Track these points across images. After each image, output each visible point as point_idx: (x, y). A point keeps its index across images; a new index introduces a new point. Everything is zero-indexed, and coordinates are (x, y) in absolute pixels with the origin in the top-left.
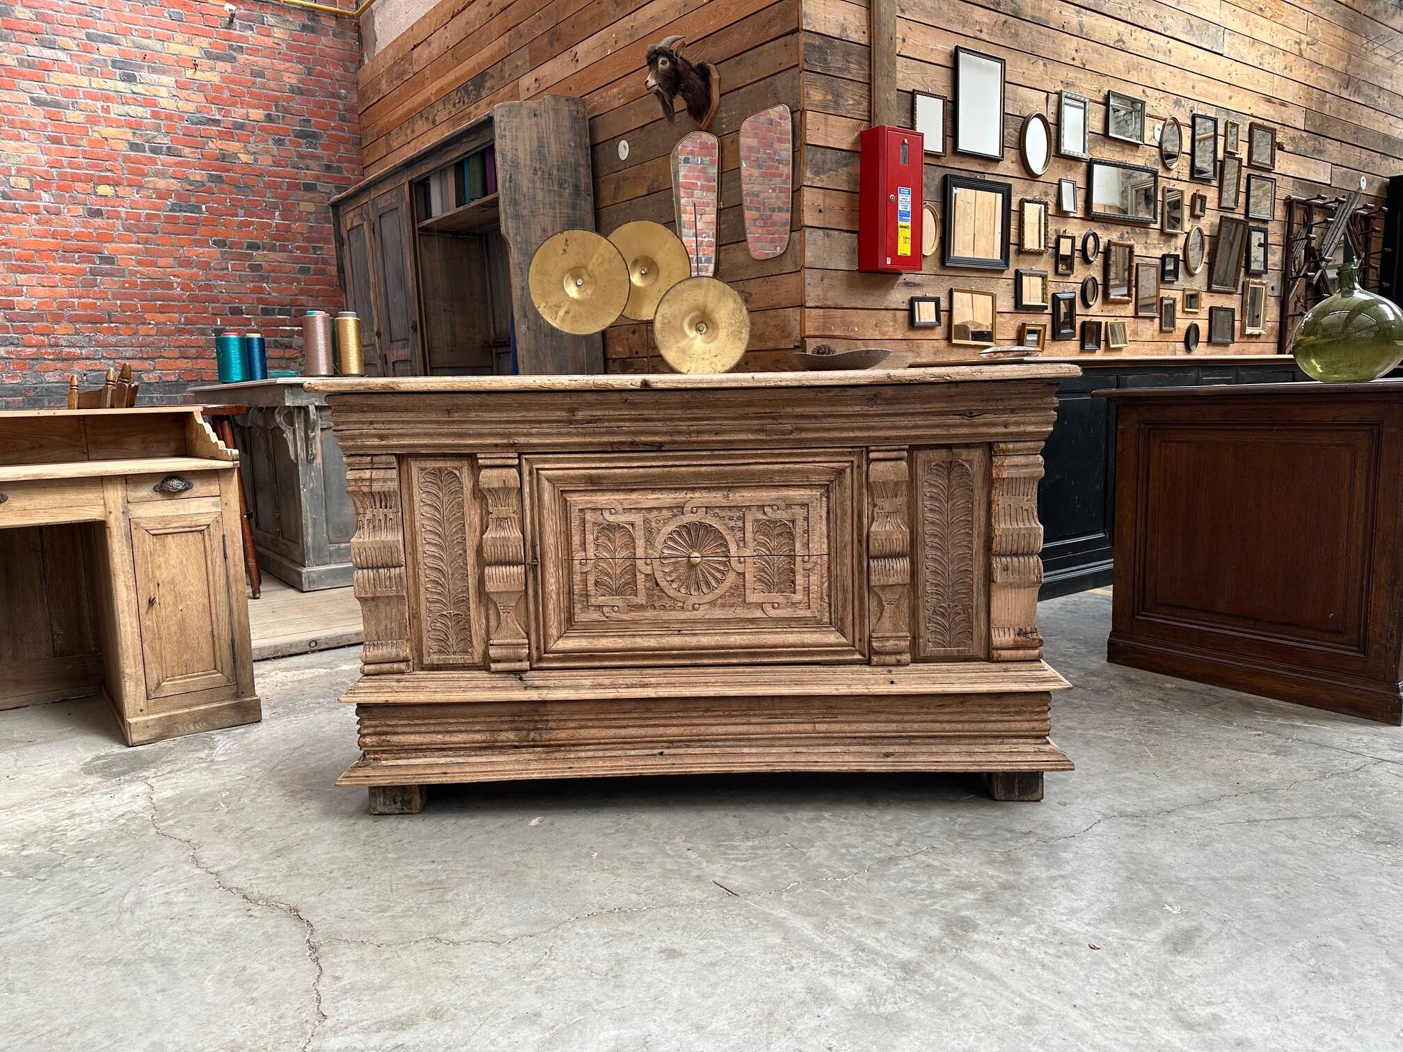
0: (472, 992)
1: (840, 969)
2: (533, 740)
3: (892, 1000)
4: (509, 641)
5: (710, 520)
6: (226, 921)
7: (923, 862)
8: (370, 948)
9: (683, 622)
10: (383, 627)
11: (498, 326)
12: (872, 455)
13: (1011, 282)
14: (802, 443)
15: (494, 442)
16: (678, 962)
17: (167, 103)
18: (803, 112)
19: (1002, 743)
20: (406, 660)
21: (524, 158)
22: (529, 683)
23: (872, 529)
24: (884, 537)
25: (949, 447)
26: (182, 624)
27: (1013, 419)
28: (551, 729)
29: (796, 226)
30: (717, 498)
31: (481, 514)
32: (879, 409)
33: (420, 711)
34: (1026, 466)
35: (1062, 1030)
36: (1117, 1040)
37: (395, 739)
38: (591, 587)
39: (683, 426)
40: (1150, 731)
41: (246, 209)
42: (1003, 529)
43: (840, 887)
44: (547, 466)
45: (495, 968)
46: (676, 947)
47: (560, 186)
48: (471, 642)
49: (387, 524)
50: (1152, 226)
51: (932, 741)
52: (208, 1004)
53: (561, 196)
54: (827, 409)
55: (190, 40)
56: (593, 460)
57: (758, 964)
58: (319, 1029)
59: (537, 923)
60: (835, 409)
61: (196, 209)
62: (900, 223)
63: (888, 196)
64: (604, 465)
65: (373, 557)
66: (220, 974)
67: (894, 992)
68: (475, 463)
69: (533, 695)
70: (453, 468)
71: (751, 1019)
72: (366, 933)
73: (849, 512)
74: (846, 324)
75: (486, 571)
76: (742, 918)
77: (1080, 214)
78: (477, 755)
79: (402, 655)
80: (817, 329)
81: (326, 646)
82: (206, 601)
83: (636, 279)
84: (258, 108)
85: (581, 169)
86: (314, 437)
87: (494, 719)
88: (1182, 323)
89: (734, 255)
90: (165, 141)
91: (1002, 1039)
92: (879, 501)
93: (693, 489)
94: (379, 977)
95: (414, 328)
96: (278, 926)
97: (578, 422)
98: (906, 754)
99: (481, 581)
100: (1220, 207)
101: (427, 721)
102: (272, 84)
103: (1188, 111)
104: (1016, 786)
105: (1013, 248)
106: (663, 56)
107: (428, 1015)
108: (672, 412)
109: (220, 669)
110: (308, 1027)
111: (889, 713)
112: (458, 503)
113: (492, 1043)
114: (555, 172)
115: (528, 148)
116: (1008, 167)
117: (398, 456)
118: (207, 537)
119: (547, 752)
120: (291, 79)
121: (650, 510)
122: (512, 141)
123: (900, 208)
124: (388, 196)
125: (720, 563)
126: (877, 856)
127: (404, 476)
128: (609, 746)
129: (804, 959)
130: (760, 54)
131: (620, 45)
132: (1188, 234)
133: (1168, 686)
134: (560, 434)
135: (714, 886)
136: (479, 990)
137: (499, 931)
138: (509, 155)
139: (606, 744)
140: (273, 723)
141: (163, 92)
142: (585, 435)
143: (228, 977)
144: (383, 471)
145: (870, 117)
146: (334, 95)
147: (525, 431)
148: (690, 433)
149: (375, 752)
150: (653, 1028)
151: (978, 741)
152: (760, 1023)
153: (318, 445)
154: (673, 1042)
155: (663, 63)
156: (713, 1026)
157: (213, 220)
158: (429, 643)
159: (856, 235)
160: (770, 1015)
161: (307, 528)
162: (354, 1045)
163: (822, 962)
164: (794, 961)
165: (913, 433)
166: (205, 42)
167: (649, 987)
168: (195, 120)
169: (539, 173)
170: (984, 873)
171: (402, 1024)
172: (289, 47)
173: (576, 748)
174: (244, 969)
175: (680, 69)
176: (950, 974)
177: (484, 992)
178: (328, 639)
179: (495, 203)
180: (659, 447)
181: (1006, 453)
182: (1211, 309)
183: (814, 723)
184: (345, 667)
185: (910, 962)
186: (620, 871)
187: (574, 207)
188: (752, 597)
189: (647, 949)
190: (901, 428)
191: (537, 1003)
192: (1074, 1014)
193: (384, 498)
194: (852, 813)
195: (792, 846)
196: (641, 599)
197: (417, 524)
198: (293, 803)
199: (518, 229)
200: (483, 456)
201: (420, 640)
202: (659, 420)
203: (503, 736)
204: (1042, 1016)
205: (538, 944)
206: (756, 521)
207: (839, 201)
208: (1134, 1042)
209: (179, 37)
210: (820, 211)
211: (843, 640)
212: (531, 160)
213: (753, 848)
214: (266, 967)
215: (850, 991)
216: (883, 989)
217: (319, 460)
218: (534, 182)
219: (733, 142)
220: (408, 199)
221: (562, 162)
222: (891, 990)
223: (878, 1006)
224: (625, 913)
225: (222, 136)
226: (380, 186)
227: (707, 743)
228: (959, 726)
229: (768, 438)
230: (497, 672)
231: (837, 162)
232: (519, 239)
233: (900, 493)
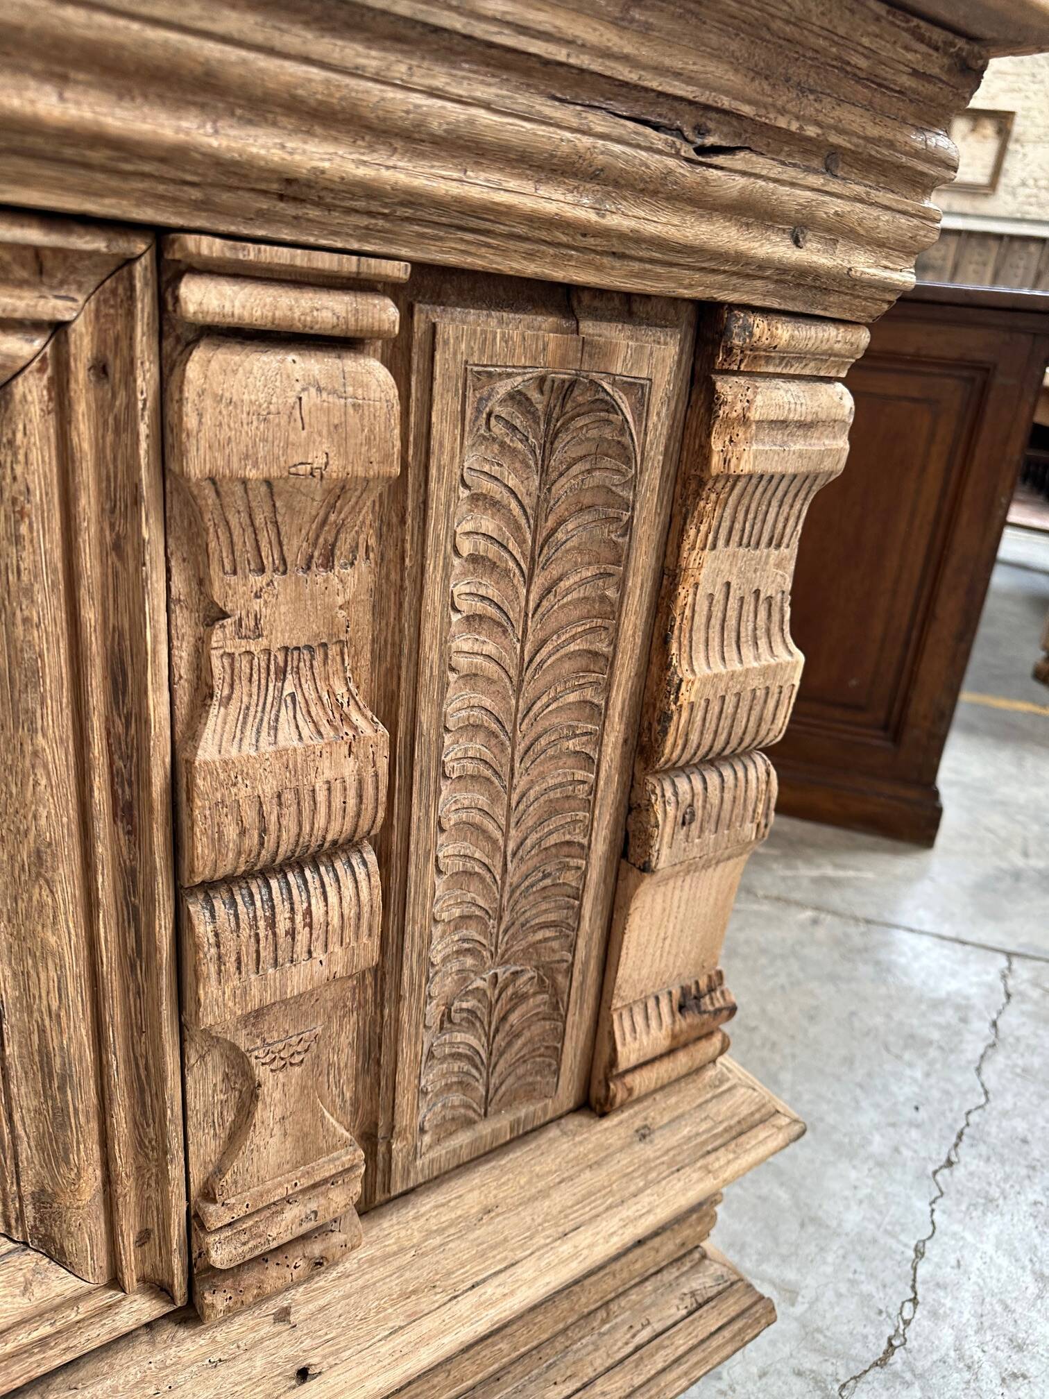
24: (268, 788)
34: (802, 427)
92: (235, 591)
181: (762, 364)
233: (343, 548)
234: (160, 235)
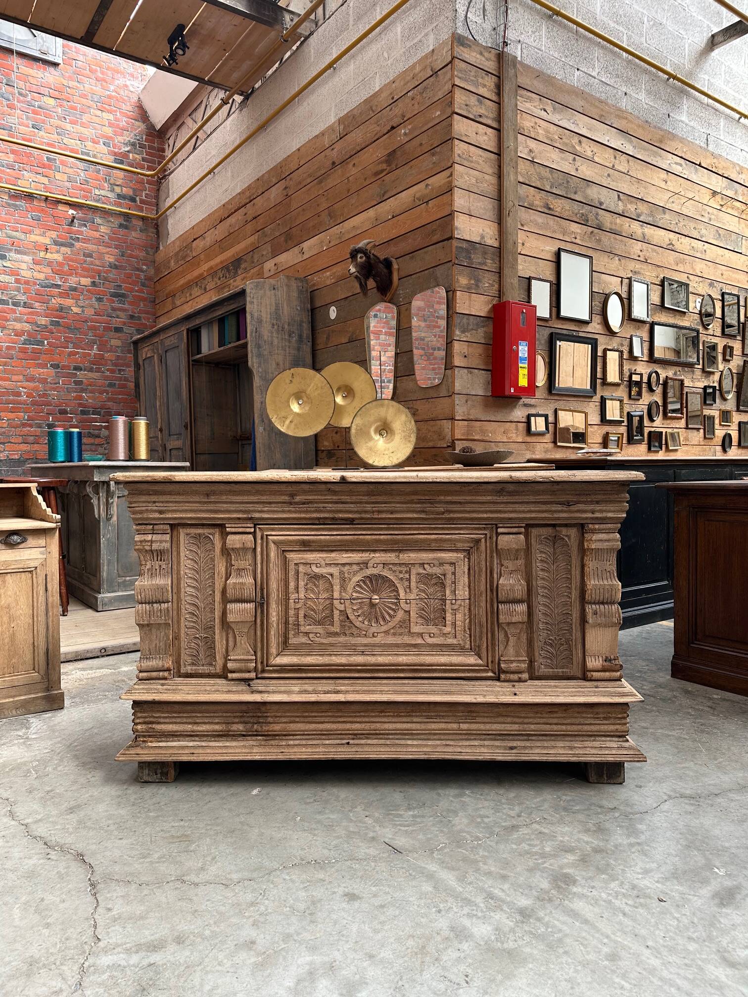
0: (206, 923)
1: (474, 912)
2: (256, 731)
3: (513, 938)
4: (242, 657)
5: (386, 573)
6: (31, 862)
7: (536, 830)
8: (134, 886)
9: (366, 645)
10: (154, 646)
11: (243, 425)
12: (500, 530)
13: (598, 404)
14: (451, 521)
15: (238, 516)
16: (356, 904)
17: (26, 274)
18: (454, 291)
19: (594, 741)
20: (168, 670)
21: (266, 316)
22: (255, 688)
23: (500, 582)
24: (508, 588)
25: (554, 526)
26: (13, 637)
27: (598, 508)
28: (270, 723)
29: (449, 365)
30: (391, 557)
31: (226, 566)
32: (505, 499)
33: (177, 707)
34: (608, 541)
35: (638, 965)
36: (678, 974)
37: (158, 727)
38: (301, 619)
39: (369, 507)
40: (702, 731)
41: (74, 344)
42: (593, 585)
43: (476, 848)
44: (273, 533)
45: (223, 905)
46: (356, 892)
47: (290, 336)
48: (215, 657)
49: (160, 572)
50: (696, 366)
51: (544, 738)
52: (15, 927)
53: (290, 342)
54: (468, 498)
55: (44, 233)
56: (305, 530)
57: (416, 907)
58: (94, 949)
59: (255, 870)
60: (474, 497)
61: (40, 343)
62: (520, 365)
63: (512, 347)
64: (313, 533)
65: (150, 596)
66: (25, 904)
67: (514, 932)
68: (224, 530)
69: (257, 698)
70: (209, 534)
71: (409, 951)
72: (131, 874)
73: (484, 569)
74: (483, 432)
75: (228, 607)
76: (404, 871)
77: (645, 359)
78: (216, 741)
79: (166, 666)
80: (463, 435)
81: (112, 653)
82: (31, 621)
83: (339, 400)
84: (87, 277)
85: (304, 324)
86: (112, 503)
87: (229, 714)
88: (720, 433)
89: (406, 384)
90: (22, 298)
91: (593, 972)
92: (505, 563)
93: (374, 551)
94: (139, 909)
95: (186, 427)
96: (68, 867)
97: (296, 503)
98: (525, 748)
99: (224, 613)
100: (743, 354)
101: (181, 715)
102: (97, 262)
103: (719, 290)
104: (605, 772)
105: (599, 381)
106: (361, 253)
107: (174, 940)
108: (361, 497)
109: (37, 670)
110: (87, 947)
111: (513, 717)
112: (211, 558)
113: (220, 965)
114: (286, 326)
115: (269, 310)
116: (595, 327)
117: (171, 525)
118: (34, 576)
119: (266, 740)
120: (112, 259)
121: (344, 565)
122: (258, 305)
123: (520, 355)
124: (172, 338)
125: (392, 603)
126: (504, 824)
127: (175, 539)
128: (311, 737)
129: (449, 904)
130: (426, 253)
131: (331, 244)
132: (722, 372)
133: (715, 696)
134: (283, 512)
135: (384, 845)
136: (212, 922)
137: (228, 876)
138: (256, 315)
139: (309, 735)
140: (72, 710)
141: (24, 266)
142: (300, 512)
143: (31, 906)
144: (160, 535)
145: (500, 294)
146: (138, 269)
147: (259, 509)
148: (373, 512)
149: (144, 736)
150: (337, 955)
151: (577, 738)
152: (416, 954)
153: (115, 508)
154: (352, 968)
155: (361, 258)
156: (382, 955)
157: (52, 351)
158: (185, 658)
159: (489, 373)
160: (424, 947)
161: (104, 566)
162: (119, 963)
163: (462, 907)
164: (441, 906)
165: (528, 515)
166: (54, 234)
167: (335, 923)
168: (44, 285)
169: (276, 327)
170: (581, 839)
171: (155, 947)
172: (110, 238)
173: (287, 738)
174: (43, 900)
175: (372, 262)
176: (555, 918)
177: (215, 923)
178: (114, 647)
179: (245, 346)
180: (351, 521)
181: (593, 531)
182: (740, 423)
183: (459, 723)
184: (125, 669)
185: (526, 909)
186: (316, 832)
187: (298, 349)
188: (415, 629)
189: (334, 893)
190: (520, 512)
191: (253, 933)
192: (647, 952)
193: (160, 554)
194: (486, 791)
195: (442, 815)
196: (336, 628)
197: (182, 572)
198: (84, 772)
199: (260, 363)
200: (229, 526)
201: (179, 655)
202: (352, 503)
203: (235, 727)
204: (623, 954)
205: (256, 886)
206: (419, 574)
207: (478, 350)
208: (691, 977)
209: (37, 231)
210: (465, 356)
211: (480, 662)
212: (271, 318)
213: (414, 816)
214: (58, 899)
215: (482, 930)
216: (507, 929)
217: (115, 518)
218: (272, 333)
219: (407, 310)
220: (185, 341)
221: (292, 319)
222: (512, 930)
223: (502, 943)
224: (319, 864)
225: (61, 295)
226: (167, 331)
227: (381, 736)
228: (564, 727)
229: (428, 517)
230: (233, 680)
231: (477, 324)
232: (260, 370)
233: (519, 557)
234: (496, 525)
